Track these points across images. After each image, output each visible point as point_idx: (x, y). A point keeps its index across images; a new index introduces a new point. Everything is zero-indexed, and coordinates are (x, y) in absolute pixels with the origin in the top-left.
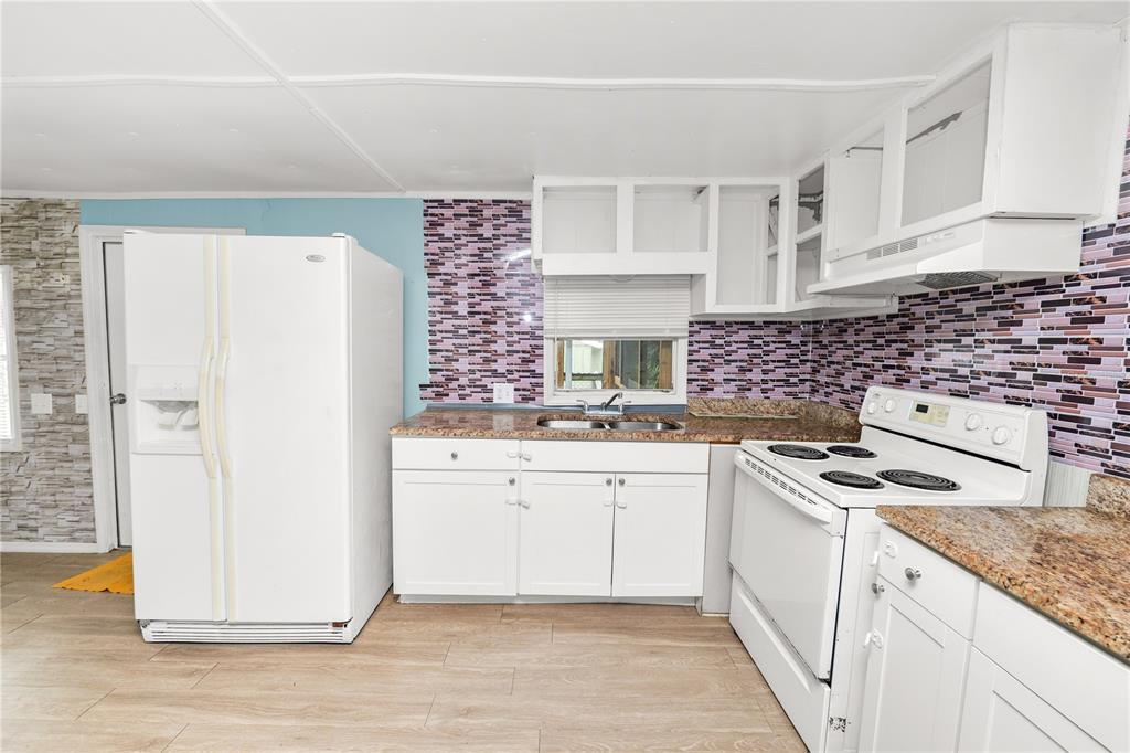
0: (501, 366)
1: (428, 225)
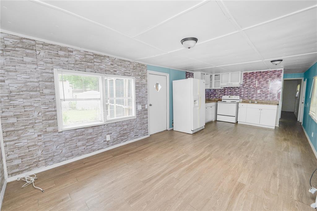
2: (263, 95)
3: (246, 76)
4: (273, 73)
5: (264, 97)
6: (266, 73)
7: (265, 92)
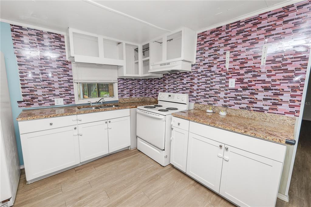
0: (57, 92)
1: (14, 35)
2: (244, 93)
3: (202, 42)
4: (280, 18)
5: (246, 101)
6: (255, 24)
7: (250, 86)
